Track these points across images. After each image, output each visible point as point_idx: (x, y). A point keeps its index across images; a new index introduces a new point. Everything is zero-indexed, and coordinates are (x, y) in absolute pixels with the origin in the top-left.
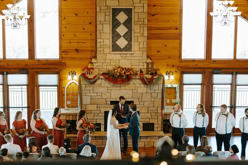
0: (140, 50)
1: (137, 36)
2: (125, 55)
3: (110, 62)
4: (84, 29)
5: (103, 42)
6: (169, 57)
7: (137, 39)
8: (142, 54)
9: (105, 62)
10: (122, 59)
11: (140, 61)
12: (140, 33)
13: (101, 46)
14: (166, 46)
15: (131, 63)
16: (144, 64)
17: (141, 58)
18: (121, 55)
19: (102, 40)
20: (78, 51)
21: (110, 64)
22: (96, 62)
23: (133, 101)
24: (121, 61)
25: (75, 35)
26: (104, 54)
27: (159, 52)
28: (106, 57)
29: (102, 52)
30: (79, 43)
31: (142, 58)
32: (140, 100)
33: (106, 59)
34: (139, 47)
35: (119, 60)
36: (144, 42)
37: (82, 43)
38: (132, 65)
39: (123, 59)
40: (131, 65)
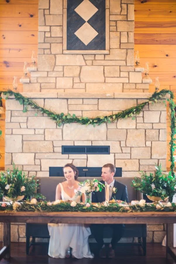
0: (121, 48)
1: (116, 21)
2: (92, 58)
3: (63, 71)
4: (20, 26)
5: (50, 31)
6: (175, 77)
7: (116, 26)
8: (125, 55)
9: (53, 71)
10: (86, 65)
11: (122, 69)
12: (120, 15)
13: (46, 40)
14: (167, 55)
15: (104, 73)
16: (129, 75)
17: (123, 63)
18: (84, 56)
20: (8, 65)
22: (36, 70)
23: (109, 146)
24: (84, 68)
25: (4, 37)
27: (156, 66)
28: (54, 61)
30: (10, 50)
31: (126, 63)
32: (123, 144)
33: (55, 66)
34: (119, 41)
35: (81, 66)
36: (129, 33)
37: (17, 50)
39: (88, 64)
40: (105, 77)
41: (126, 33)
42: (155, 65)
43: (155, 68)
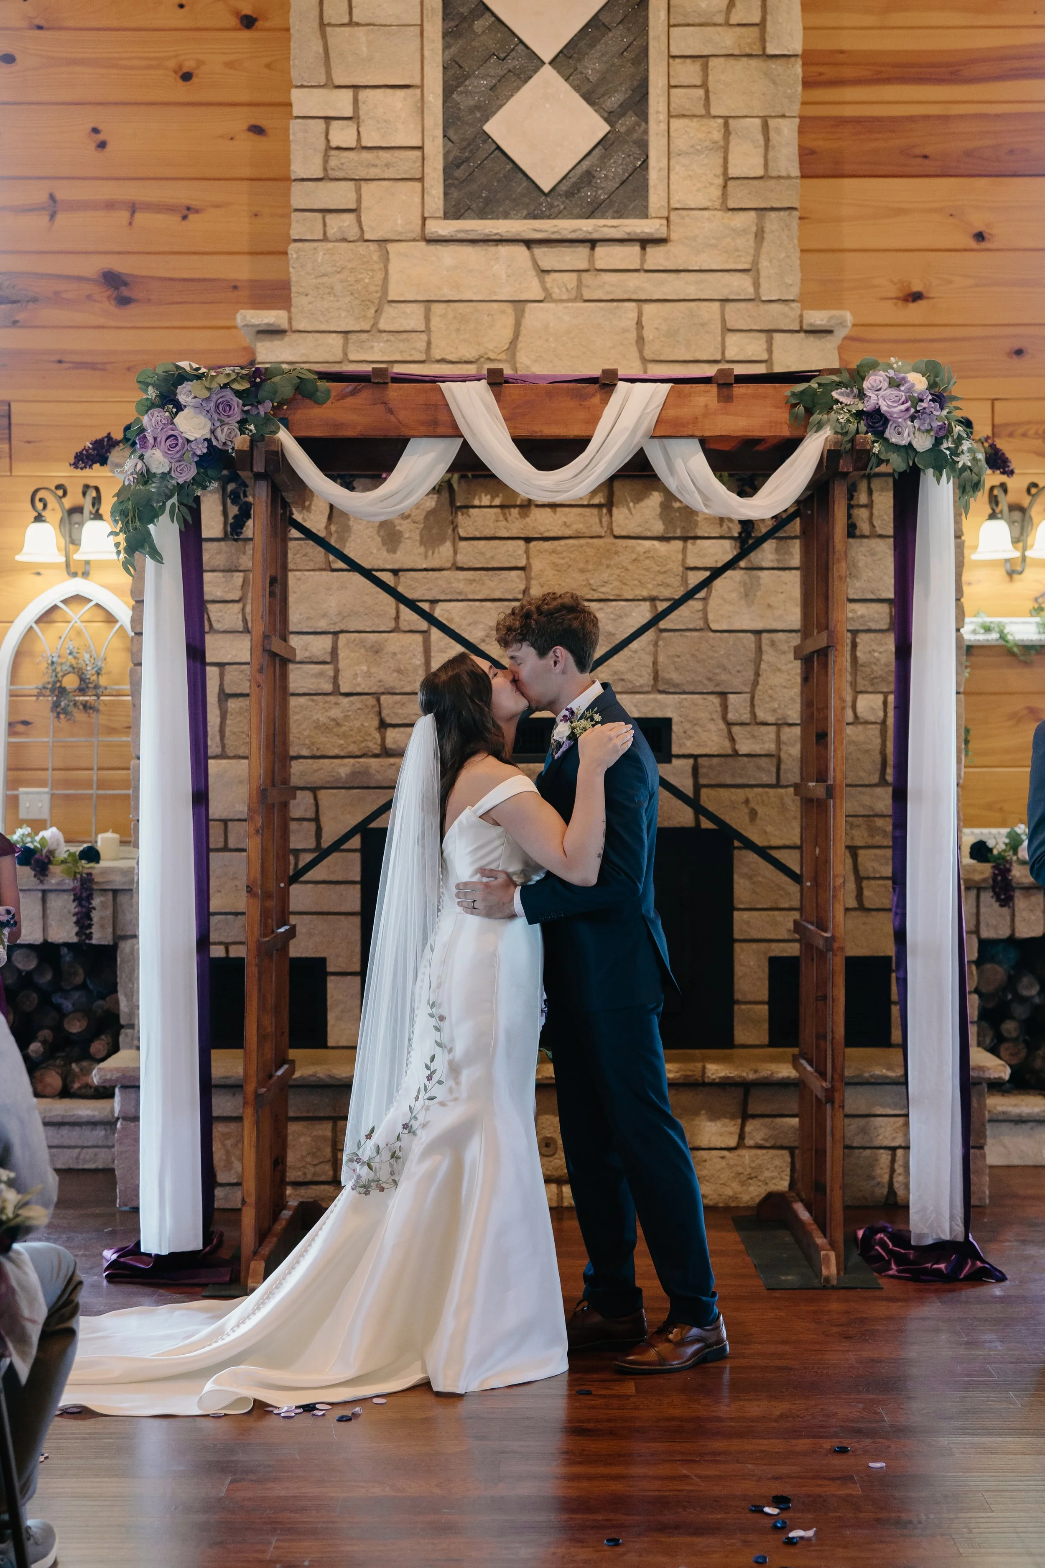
0: (731, 205)
1: (703, 59)
2: (577, 257)
3: (428, 330)
4: (187, 77)
5: (354, 118)
6: (1019, 352)
7: (704, 85)
8: (747, 243)
9: (375, 331)
10: (548, 298)
11: (736, 315)
12: (727, 24)
13: (333, 162)
14: (980, 237)
15: (640, 340)
16: (770, 350)
17: (742, 285)
18: (539, 251)
19: (342, 103)
20: (125, 292)
21: (422, 345)
22: (285, 325)
23: (668, 722)
24: (534, 316)
25: (101, 137)
26: (362, 248)
27: (916, 297)
28: (380, 276)
29: (338, 224)
30: (133, 213)
31: (757, 285)
32: (738, 706)
33: (384, 301)
34: (719, 171)
35: (519, 305)
37: (169, 209)
38: (648, 353)
39: (556, 292)
40: (643, 360)
41: (758, 121)
42: (917, 287)
43: (912, 306)
